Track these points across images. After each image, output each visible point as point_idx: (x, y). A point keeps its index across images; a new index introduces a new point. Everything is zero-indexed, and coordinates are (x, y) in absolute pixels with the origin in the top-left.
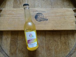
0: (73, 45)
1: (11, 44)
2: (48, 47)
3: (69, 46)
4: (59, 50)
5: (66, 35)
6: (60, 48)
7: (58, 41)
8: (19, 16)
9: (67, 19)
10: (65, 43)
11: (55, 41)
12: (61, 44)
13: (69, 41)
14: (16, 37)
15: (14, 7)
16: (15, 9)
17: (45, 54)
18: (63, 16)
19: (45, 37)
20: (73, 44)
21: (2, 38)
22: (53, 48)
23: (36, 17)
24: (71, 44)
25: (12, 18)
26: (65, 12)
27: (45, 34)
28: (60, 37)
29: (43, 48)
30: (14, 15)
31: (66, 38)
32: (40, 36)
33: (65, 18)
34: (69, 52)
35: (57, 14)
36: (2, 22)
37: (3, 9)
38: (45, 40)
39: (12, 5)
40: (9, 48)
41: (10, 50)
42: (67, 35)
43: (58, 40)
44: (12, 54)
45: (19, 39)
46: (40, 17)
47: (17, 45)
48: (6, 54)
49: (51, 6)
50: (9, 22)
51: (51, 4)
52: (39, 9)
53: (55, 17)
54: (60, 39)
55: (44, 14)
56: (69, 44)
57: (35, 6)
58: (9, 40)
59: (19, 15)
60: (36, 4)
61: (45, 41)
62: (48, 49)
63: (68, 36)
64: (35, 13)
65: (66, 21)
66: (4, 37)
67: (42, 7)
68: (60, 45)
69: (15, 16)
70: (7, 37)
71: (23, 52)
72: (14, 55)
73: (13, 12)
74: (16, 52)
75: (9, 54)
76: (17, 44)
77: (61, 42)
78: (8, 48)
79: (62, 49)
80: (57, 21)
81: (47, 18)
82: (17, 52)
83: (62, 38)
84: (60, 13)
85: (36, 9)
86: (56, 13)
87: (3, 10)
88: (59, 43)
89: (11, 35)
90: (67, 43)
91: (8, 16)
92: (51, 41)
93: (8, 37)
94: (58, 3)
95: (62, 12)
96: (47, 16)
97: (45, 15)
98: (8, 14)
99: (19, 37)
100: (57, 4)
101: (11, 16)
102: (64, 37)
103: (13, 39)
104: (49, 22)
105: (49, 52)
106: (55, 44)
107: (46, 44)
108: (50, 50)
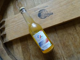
1: (23, 52)
2: (64, 44)
4: (78, 44)
6: (78, 40)
7: (74, 33)
8: (23, 20)
11: (70, 34)
12: (78, 36)
14: (26, 43)
16: (16, 15)
18: (70, 2)
19: (57, 33)
21: (13, 48)
22: (70, 43)
25: (16, 25)
27: (56, 30)
28: (75, 29)
30: (17, 22)
32: (50, 34)
33: (72, 4)
36: (8, 32)
37: (6, 20)
38: (57, 37)
41: (24, 58)
45: (29, 44)
53: (60, 7)
54: (75, 31)
55: (47, 9)
58: (20, 48)
60: (35, 3)
62: (65, 46)
64: (37, 11)
65: (75, 8)
66: (15, 47)
69: (18, 22)
70: (17, 46)
71: (37, 57)
73: (15, 19)
76: (29, 50)
77: (78, 33)
78: (22, 57)
80: (64, 11)
81: (52, 12)
83: (77, 29)
85: (37, 7)
88: (76, 35)
89: (21, 42)
92: (65, 36)
93: (19, 45)
98: (12, 23)
99: (28, 42)
103: (24, 46)
104: (55, 15)
105: (66, 49)
106: (71, 38)
107: (60, 41)
108: (67, 46)
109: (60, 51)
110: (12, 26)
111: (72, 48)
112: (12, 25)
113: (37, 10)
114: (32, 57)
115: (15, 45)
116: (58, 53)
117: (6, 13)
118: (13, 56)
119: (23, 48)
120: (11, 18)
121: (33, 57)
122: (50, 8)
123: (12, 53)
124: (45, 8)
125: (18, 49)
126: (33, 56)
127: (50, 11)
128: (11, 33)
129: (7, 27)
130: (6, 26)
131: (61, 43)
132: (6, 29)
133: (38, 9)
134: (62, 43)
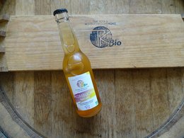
0: (179, 102)
1: (36, 102)
2: (121, 107)
3: (169, 102)
4: (145, 113)
6: (147, 107)
7: (145, 93)
8: (52, 35)
9: (167, 41)
10: (160, 96)
11: (138, 92)
12: (151, 99)
13: (170, 93)
14: (47, 84)
16: (40, 17)
17: (115, 122)
18: (159, 33)
20: (178, 99)
21: (13, 88)
22: (133, 108)
23: (93, 37)
24: (174, 99)
25: (35, 39)
26: (162, 24)
27: (115, 77)
28: (148, 83)
29: (110, 109)
30: (39, 33)
31: (162, 85)
32: (102, 82)
33: (162, 38)
34: (168, 117)
35: (145, 30)
37: (12, 18)
38: (113, 90)
40: (32, 111)
41: (36, 114)
42: (166, 77)
43: (144, 90)
44: (40, 123)
45: (53, 89)
46: (102, 36)
47: (51, 104)
48: (26, 123)
49: (128, 7)
50: (27, 49)
52: (99, 17)
53: (139, 36)
54: (148, 89)
55: (113, 29)
56: (168, 99)
57: (88, 8)
59: (51, 33)
60: (91, 3)
61: (115, 92)
62: (122, 111)
63: (169, 81)
64: (90, 26)
65: (164, 47)
66: (19, 85)
68: (148, 102)
69: (41, 36)
70: (25, 86)
71: (64, 119)
72: (44, 126)
73: (35, 25)
74: (49, 119)
75: (33, 123)
76: (49, 101)
77: (151, 95)
79: (153, 110)
81: (120, 39)
82: (52, 119)
84: (152, 25)
85: (92, 16)
86: (141, 26)
87: (10, 20)
88: (147, 97)
89: (35, 80)
90: (165, 98)
91: (26, 34)
92: (128, 93)
93: (29, 84)
95: (155, 24)
96: (119, 34)
97: (114, 33)
98: (25, 31)
99: (53, 84)
101: (32, 35)
102: (159, 83)
103: (40, 91)
104: (124, 49)
105: (123, 117)
106: (137, 100)
107: (117, 100)
108: (125, 113)
109: (109, 119)
110: (24, 40)
111: (133, 119)
112: (25, 37)
113: (91, 23)
114: (53, 117)
115: (21, 84)
116: (105, 121)
118: (10, 104)
119: (37, 94)
120: (26, 19)
121: (55, 118)
122: (119, 29)
123: (10, 98)
124: (109, 26)
125: (25, 93)
126: (56, 115)
127: (117, 36)
129: (9, 36)
130: (7, 35)
131: (116, 103)
132: (7, 40)
133: (95, 22)
134: (119, 105)
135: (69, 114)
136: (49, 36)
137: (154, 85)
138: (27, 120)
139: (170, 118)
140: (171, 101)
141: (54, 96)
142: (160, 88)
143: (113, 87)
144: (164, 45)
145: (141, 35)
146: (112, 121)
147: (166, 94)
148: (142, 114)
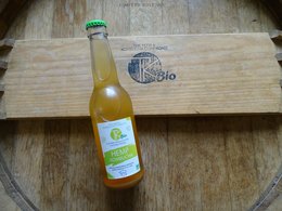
0: (274, 171)
1: (46, 167)
2: (179, 177)
3: (258, 172)
4: (218, 189)
5: (248, 134)
6: (221, 179)
7: (217, 155)
8: (73, 66)
10: (242, 161)
11: (205, 154)
12: (226, 166)
13: (258, 156)
14: (63, 139)
15: (54, 34)
17: (168, 203)
18: (235, 60)
19: (167, 140)
20: (274, 166)
21: (13, 145)
22: (197, 180)
23: (133, 68)
24: (266, 167)
25: (48, 72)
29: (160, 180)
30: (55, 64)
31: (244, 143)
32: (148, 137)
33: (240, 69)
35: (212, 56)
36: (13, 87)
38: (165, 150)
39: (49, 28)
40: (38, 182)
41: (43, 186)
42: (251, 130)
43: (215, 150)
44: (49, 202)
45: (72, 147)
47: (67, 169)
48: (28, 201)
50: (36, 86)
51: (190, 20)
52: (142, 40)
53: (203, 66)
54: (222, 148)
55: (162, 57)
56: (256, 166)
58: (38, 153)
59: (72, 62)
60: (133, 21)
61: (169, 154)
62: (179, 184)
63: (255, 137)
64: (128, 52)
65: (243, 81)
66: (22, 142)
67: (154, 32)
68: (223, 170)
69: (57, 67)
70: (30, 143)
71: (87, 194)
72: (55, 205)
73: (50, 52)
74: (63, 195)
75: (38, 200)
76: (64, 166)
77: (227, 159)
78: (36, 180)
79: (231, 184)
80: (209, 81)
81: (174, 70)
82: (68, 194)
83: (229, 145)
85: (133, 38)
86: (205, 51)
87: (15, 46)
88: (220, 163)
89: (46, 133)
90: (250, 164)
91: (35, 65)
92: (190, 156)
93: (36, 140)
94: (215, 13)
95: (229, 47)
96: (171, 63)
97: (165, 61)
98: (35, 61)
99: (71, 140)
100: (212, 16)
101: (43, 65)
102: (239, 140)
103: (52, 150)
104: (180, 85)
105: (181, 194)
106: (203, 166)
107: (170, 166)
108: (184, 187)
109: (159, 197)
110: (33, 73)
111: (198, 198)
112: (34, 69)
113: (131, 49)
114: (69, 192)
115: (25, 138)
117: (25, 17)
119: (47, 154)
120: (36, 45)
121: (72, 193)
122: (172, 56)
123: (7, 160)
124: (157, 52)
125: (29, 153)
126: (73, 188)
127: (170, 66)
128: (21, 94)
129: (12, 68)
130: (9, 67)
131: (169, 172)
132: (7, 74)
133: (136, 46)
134: (174, 174)
135: (95, 187)
136: (68, 68)
137: (232, 143)
138: (29, 196)
139: (261, 199)
140: (261, 169)
141: (72, 158)
142: (242, 148)
143: (165, 144)
144: (243, 79)
145: (206, 64)
146: (163, 200)
147: (252, 157)
148: (213, 190)
